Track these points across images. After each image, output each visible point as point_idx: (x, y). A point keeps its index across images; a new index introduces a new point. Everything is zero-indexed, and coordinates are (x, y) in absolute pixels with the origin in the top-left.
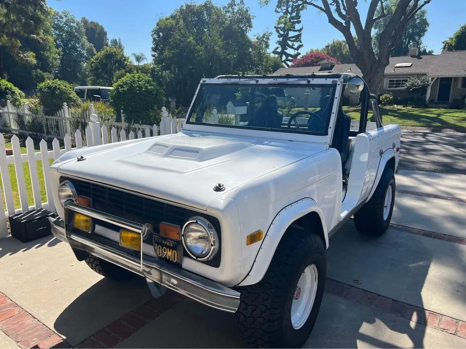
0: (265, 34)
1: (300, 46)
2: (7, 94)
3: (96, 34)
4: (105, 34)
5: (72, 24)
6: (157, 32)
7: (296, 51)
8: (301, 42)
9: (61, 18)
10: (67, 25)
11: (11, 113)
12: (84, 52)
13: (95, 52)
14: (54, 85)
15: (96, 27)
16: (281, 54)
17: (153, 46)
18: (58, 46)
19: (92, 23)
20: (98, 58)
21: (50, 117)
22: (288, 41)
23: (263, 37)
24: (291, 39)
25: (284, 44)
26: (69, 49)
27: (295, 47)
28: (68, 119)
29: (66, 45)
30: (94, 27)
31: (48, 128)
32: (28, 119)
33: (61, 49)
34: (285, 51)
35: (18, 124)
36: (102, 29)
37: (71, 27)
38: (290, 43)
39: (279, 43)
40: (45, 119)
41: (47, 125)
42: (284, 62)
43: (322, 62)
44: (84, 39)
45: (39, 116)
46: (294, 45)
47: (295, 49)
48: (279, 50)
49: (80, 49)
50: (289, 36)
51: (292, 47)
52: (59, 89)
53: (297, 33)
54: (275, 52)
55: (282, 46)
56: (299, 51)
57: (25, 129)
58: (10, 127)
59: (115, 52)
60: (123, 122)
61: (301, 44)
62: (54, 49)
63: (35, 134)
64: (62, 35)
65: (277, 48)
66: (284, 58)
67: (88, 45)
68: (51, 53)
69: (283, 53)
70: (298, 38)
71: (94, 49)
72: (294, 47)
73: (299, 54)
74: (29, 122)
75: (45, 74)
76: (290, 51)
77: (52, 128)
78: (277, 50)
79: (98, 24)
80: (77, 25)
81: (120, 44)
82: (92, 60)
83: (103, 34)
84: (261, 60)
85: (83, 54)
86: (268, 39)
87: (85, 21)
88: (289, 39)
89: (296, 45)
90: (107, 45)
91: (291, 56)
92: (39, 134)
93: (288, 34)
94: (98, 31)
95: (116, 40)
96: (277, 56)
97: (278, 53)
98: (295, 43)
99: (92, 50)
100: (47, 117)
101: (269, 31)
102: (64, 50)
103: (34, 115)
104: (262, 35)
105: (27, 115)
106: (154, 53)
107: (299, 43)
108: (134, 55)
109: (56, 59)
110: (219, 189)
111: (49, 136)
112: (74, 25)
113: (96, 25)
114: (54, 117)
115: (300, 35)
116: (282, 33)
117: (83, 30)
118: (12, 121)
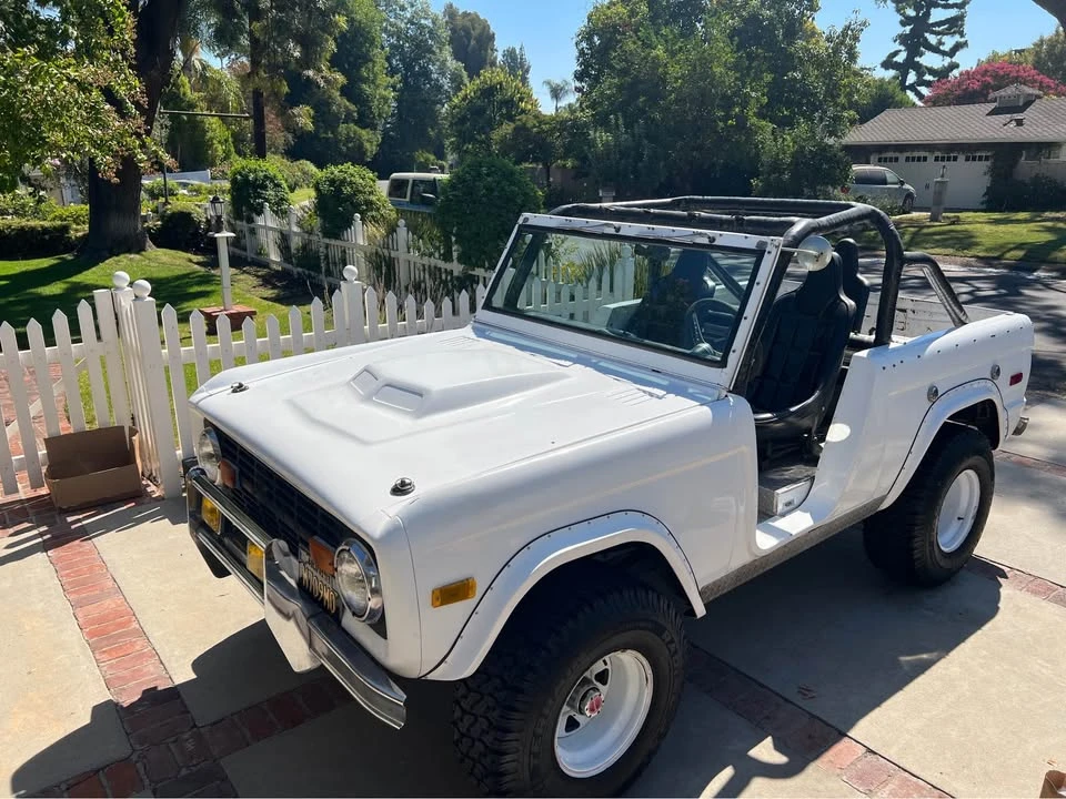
0: (848, 28)
1: (957, 47)
2: (265, 187)
3: (471, 42)
4: (492, 38)
5: (423, 21)
6: (587, 36)
7: (947, 60)
8: (962, 35)
9: (403, 8)
10: (413, 24)
11: (271, 229)
12: (446, 83)
13: (466, 80)
14: (341, 176)
15: (473, 25)
16: (903, 69)
17: (579, 68)
18: (392, 72)
19: (466, 15)
20: (466, 95)
21: (333, 242)
22: (927, 35)
23: (844, 34)
24: (937, 29)
25: (914, 41)
26: (416, 76)
27: (946, 48)
28: (361, 248)
29: (409, 67)
30: (469, 24)
31: (328, 264)
32: (296, 243)
33: (398, 77)
34: (917, 59)
35: (281, 252)
36: (486, 27)
37: (422, 27)
38: (932, 39)
39: (903, 39)
40: (323, 246)
41: (327, 257)
42: (912, 87)
43: (1002, 93)
44: (447, 53)
45: (314, 238)
46: (941, 43)
47: (944, 53)
48: (900, 58)
49: (436, 76)
50: (931, 21)
51: (935, 49)
52: (351, 183)
53: (953, 13)
54: (887, 64)
55: (907, 49)
56: (954, 60)
57: (291, 263)
58: (268, 255)
59: (501, 84)
60: (455, 261)
61: (962, 40)
62: (384, 80)
63: (307, 272)
64: (402, 46)
65: (896, 53)
66: (912, 77)
67: (452, 64)
68: (378, 87)
69: (910, 64)
70: (955, 25)
71: (465, 74)
72: (942, 48)
73: (954, 66)
74: (298, 250)
75: (364, 132)
76: (930, 60)
77: (335, 263)
78: (895, 59)
79: (478, 17)
80: (434, 23)
81: (521, 59)
82: (456, 101)
83: (487, 39)
84: (832, 93)
85: (441, 87)
86: (856, 39)
87: (451, 12)
88: (930, 28)
89: (949, 42)
90: (493, 64)
91: (931, 71)
92: (313, 273)
93: (927, 14)
94: (478, 31)
95: (514, 50)
96: (892, 73)
97: (896, 66)
98: (945, 39)
99: (461, 77)
100: (327, 241)
101: (861, 18)
102: (405, 80)
103: (306, 236)
104: (839, 30)
105: (295, 233)
106: (578, 84)
107: (957, 38)
108: (548, 83)
109: (386, 99)
110: (401, 489)
111: (330, 279)
112: (428, 23)
113: (473, 19)
114: (338, 243)
115: (961, 18)
116: (911, 12)
117: (445, 34)
118: (271, 245)
